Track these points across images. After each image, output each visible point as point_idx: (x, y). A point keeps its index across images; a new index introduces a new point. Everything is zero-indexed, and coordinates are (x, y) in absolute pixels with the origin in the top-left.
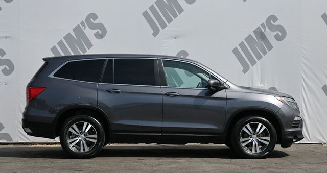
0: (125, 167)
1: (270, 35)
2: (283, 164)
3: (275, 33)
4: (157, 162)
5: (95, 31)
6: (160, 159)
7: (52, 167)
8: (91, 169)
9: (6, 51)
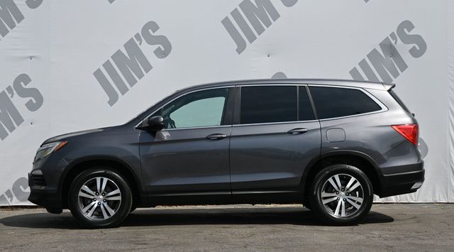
0: (206, 239)
1: (403, 49)
2: (427, 233)
3: (411, 46)
4: (248, 232)
5: (156, 47)
6: (252, 227)
7: (104, 239)
8: (158, 241)
9: (30, 77)
